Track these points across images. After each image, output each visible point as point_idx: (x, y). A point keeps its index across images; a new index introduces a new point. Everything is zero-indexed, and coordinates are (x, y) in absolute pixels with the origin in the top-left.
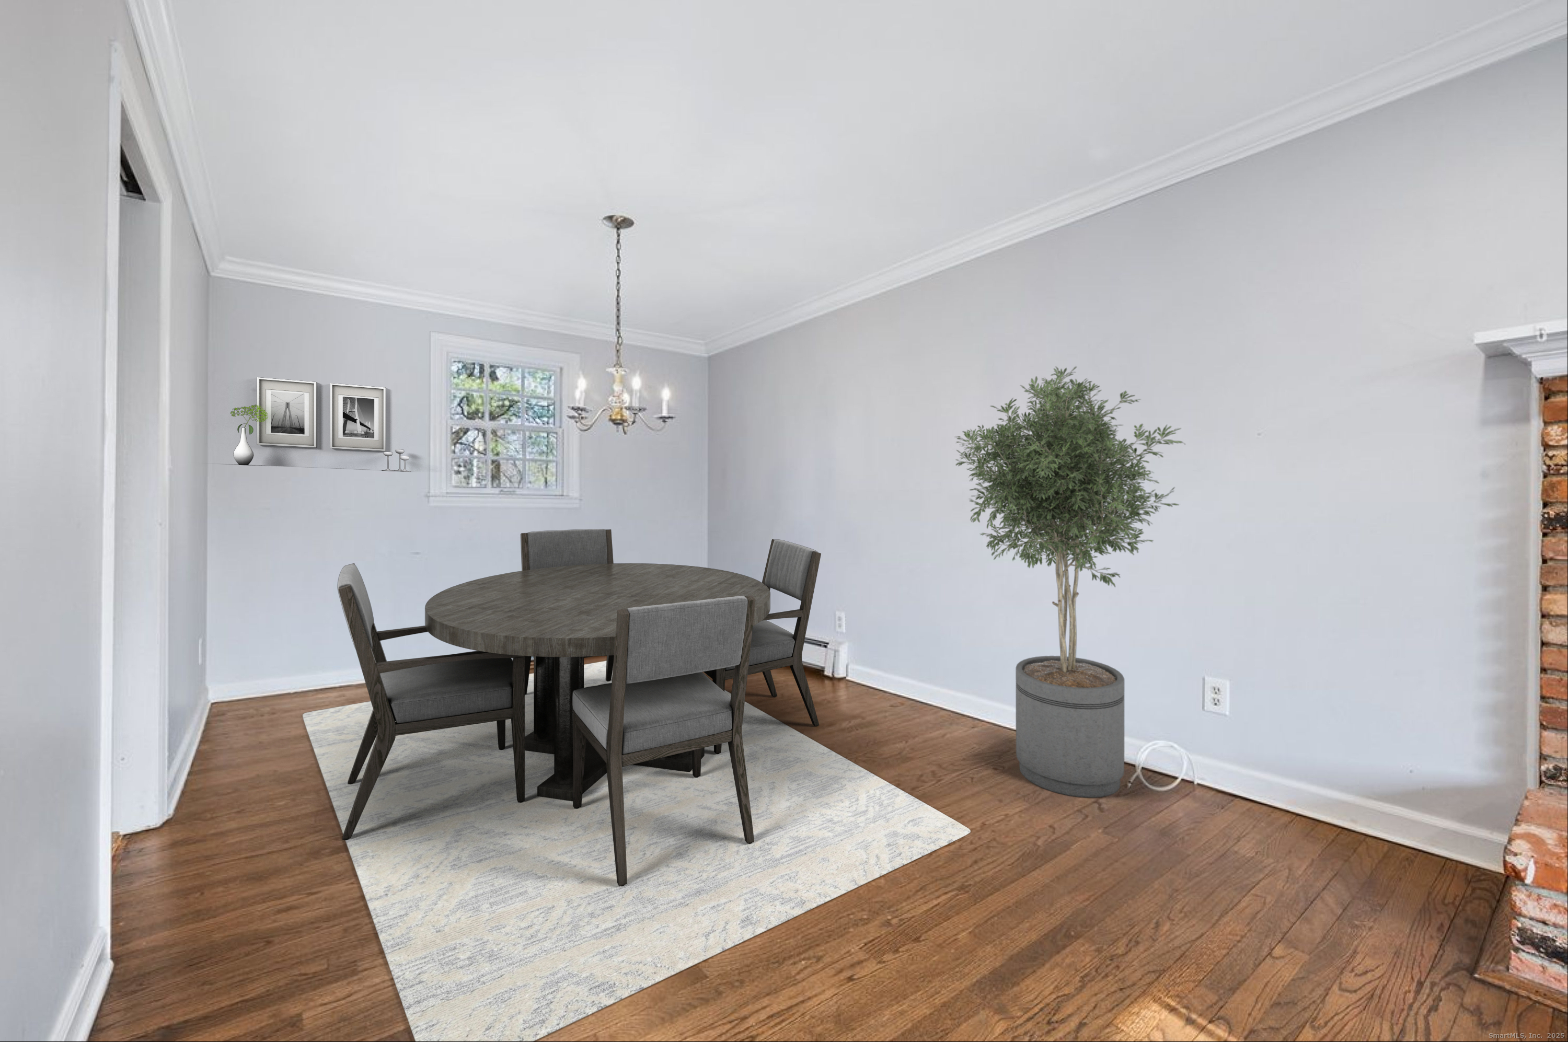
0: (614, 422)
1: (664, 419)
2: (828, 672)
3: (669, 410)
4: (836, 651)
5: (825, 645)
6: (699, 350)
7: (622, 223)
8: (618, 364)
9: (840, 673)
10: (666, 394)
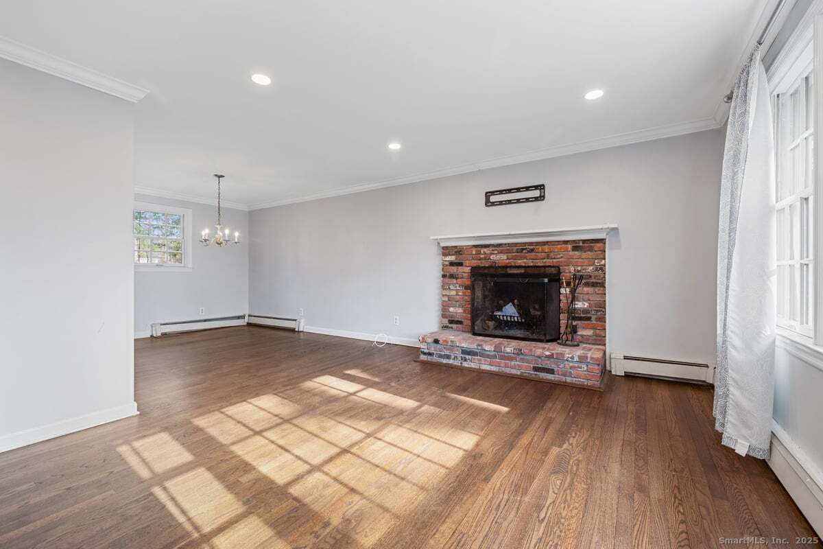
0: (218, 243)
1: (236, 243)
2: (296, 330)
3: (238, 239)
4: (299, 322)
5: (295, 320)
6: (245, 208)
7: (220, 177)
8: (219, 224)
9: (301, 329)
10: (237, 234)
